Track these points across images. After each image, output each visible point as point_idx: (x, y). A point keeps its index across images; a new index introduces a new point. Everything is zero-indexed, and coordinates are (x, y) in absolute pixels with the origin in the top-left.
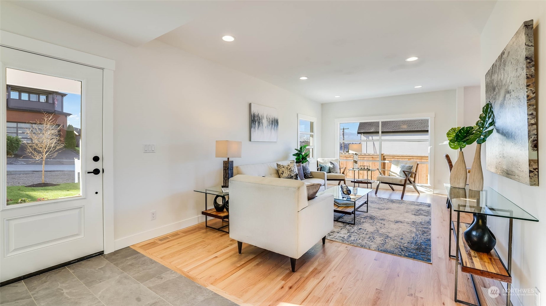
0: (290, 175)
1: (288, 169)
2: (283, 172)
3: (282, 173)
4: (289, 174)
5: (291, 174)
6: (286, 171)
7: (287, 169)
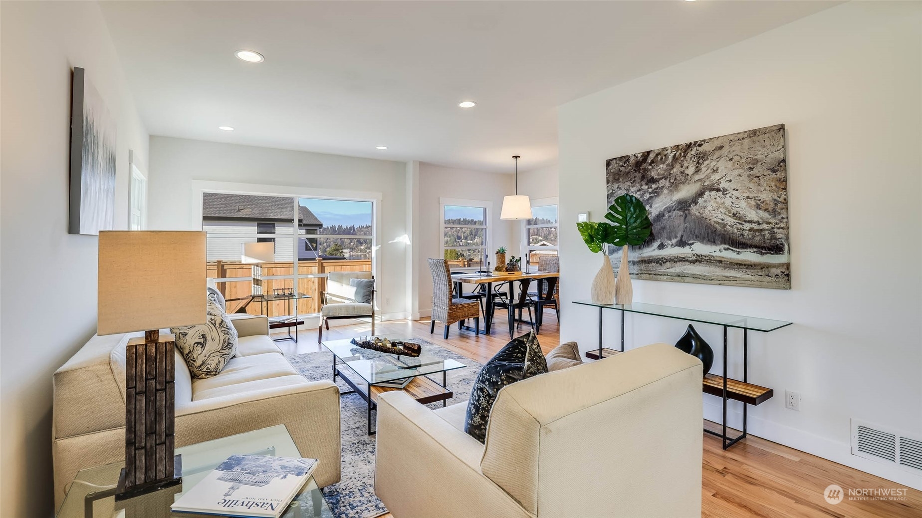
0: (226, 343)
1: (217, 325)
2: (204, 336)
3: (198, 343)
4: (224, 342)
5: (229, 339)
6: (215, 334)
7: (214, 325)
